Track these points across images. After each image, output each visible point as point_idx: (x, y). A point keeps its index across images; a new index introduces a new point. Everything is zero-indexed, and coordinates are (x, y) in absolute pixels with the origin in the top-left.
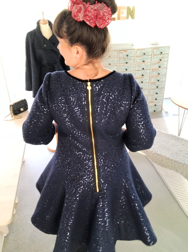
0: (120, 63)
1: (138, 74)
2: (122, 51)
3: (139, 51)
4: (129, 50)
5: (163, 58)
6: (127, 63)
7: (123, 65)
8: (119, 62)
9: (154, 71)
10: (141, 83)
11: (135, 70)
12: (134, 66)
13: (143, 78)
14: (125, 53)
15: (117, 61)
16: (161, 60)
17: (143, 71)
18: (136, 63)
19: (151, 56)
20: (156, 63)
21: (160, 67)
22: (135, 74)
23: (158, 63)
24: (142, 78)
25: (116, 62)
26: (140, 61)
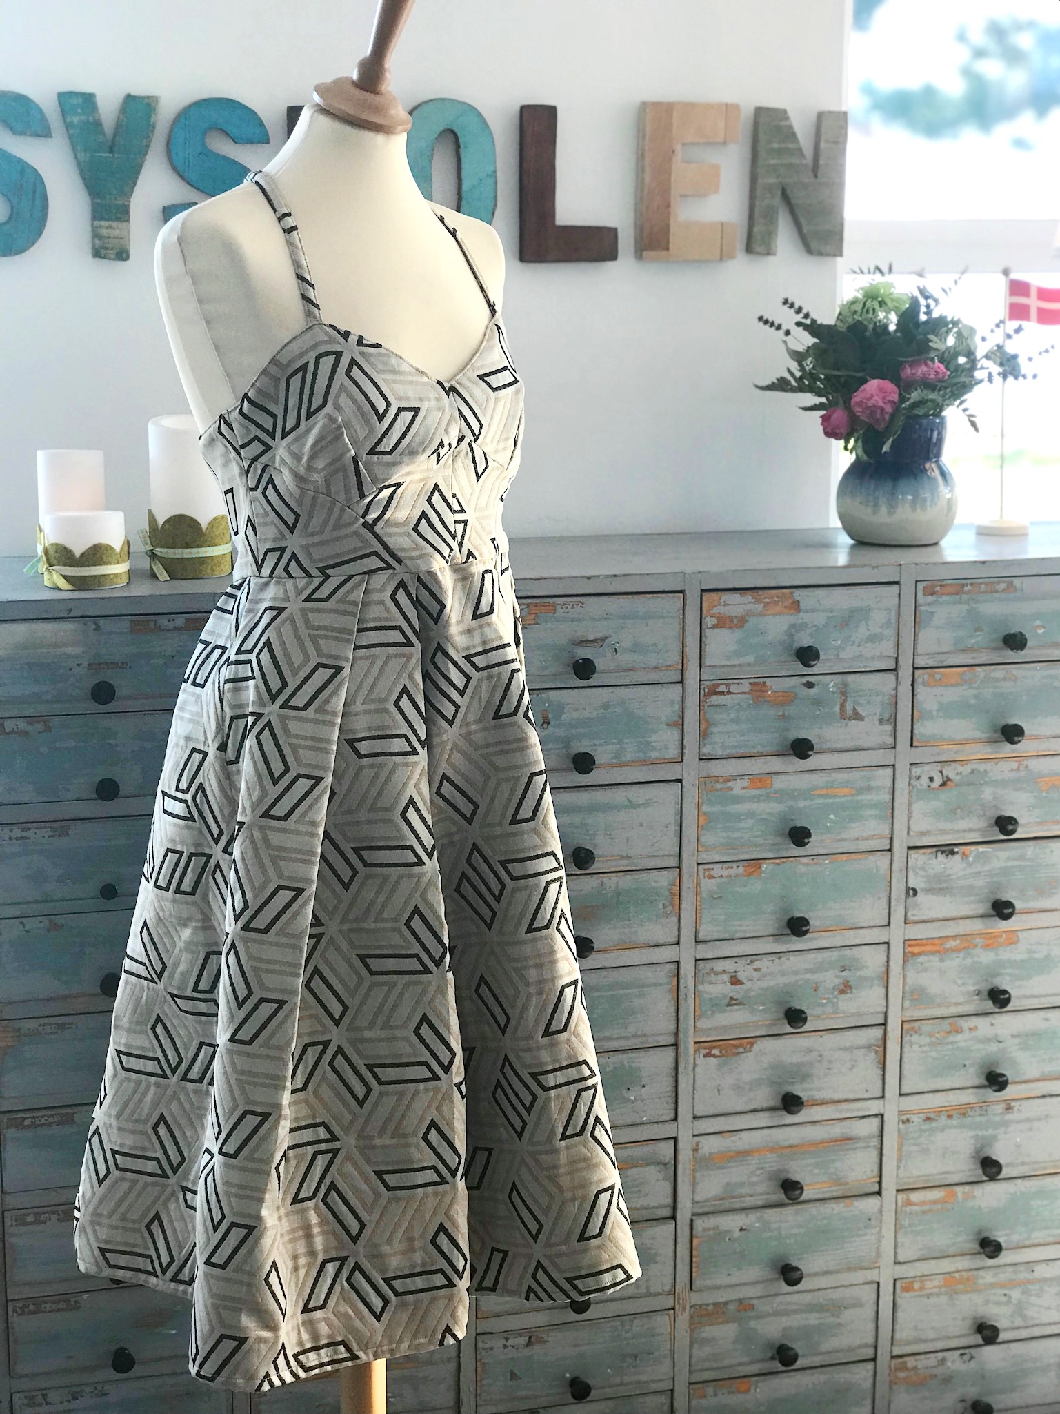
0: (706, 750)
1: (940, 886)
2: (736, 605)
3: (945, 611)
4: (820, 592)
6: (801, 750)
7: (758, 780)
8: (703, 735)
10: (989, 1005)
11: (909, 848)
12: (888, 797)
13: (1012, 939)
14: (780, 629)
15: (680, 724)
17: (1002, 856)
18: (918, 755)
22: (911, 892)
24: (991, 942)
25: (667, 744)
26: (966, 727)
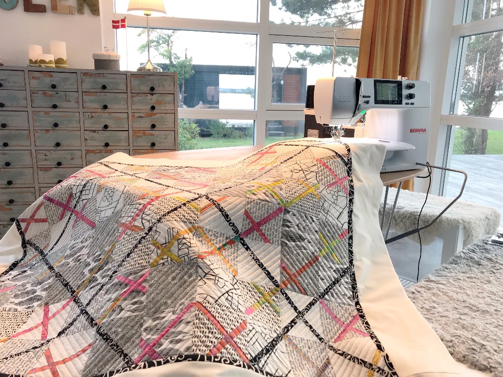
0: (33, 105)
1: (92, 139)
2: (37, 74)
3: (88, 80)
4: (57, 73)
5: (159, 103)
6: (55, 106)
7: (47, 113)
8: (32, 102)
9: (139, 137)
11: (85, 130)
12: (78, 119)
13: (111, 151)
14: (48, 81)
15: (26, 99)
16: (153, 108)
17: (107, 134)
18: (85, 110)
19: (125, 96)
20: (142, 115)
21: (153, 126)
22: (86, 140)
23: (148, 115)
24: (106, 151)
25: (23, 103)
26: (96, 105)
